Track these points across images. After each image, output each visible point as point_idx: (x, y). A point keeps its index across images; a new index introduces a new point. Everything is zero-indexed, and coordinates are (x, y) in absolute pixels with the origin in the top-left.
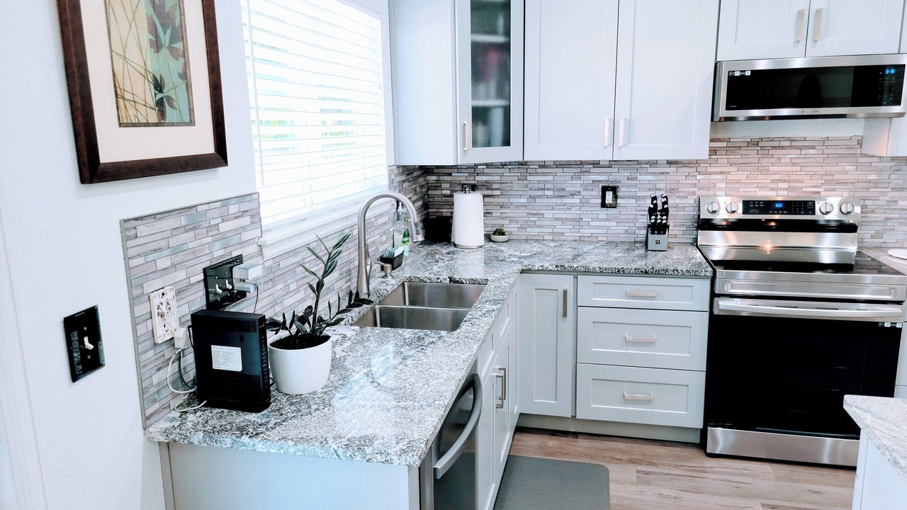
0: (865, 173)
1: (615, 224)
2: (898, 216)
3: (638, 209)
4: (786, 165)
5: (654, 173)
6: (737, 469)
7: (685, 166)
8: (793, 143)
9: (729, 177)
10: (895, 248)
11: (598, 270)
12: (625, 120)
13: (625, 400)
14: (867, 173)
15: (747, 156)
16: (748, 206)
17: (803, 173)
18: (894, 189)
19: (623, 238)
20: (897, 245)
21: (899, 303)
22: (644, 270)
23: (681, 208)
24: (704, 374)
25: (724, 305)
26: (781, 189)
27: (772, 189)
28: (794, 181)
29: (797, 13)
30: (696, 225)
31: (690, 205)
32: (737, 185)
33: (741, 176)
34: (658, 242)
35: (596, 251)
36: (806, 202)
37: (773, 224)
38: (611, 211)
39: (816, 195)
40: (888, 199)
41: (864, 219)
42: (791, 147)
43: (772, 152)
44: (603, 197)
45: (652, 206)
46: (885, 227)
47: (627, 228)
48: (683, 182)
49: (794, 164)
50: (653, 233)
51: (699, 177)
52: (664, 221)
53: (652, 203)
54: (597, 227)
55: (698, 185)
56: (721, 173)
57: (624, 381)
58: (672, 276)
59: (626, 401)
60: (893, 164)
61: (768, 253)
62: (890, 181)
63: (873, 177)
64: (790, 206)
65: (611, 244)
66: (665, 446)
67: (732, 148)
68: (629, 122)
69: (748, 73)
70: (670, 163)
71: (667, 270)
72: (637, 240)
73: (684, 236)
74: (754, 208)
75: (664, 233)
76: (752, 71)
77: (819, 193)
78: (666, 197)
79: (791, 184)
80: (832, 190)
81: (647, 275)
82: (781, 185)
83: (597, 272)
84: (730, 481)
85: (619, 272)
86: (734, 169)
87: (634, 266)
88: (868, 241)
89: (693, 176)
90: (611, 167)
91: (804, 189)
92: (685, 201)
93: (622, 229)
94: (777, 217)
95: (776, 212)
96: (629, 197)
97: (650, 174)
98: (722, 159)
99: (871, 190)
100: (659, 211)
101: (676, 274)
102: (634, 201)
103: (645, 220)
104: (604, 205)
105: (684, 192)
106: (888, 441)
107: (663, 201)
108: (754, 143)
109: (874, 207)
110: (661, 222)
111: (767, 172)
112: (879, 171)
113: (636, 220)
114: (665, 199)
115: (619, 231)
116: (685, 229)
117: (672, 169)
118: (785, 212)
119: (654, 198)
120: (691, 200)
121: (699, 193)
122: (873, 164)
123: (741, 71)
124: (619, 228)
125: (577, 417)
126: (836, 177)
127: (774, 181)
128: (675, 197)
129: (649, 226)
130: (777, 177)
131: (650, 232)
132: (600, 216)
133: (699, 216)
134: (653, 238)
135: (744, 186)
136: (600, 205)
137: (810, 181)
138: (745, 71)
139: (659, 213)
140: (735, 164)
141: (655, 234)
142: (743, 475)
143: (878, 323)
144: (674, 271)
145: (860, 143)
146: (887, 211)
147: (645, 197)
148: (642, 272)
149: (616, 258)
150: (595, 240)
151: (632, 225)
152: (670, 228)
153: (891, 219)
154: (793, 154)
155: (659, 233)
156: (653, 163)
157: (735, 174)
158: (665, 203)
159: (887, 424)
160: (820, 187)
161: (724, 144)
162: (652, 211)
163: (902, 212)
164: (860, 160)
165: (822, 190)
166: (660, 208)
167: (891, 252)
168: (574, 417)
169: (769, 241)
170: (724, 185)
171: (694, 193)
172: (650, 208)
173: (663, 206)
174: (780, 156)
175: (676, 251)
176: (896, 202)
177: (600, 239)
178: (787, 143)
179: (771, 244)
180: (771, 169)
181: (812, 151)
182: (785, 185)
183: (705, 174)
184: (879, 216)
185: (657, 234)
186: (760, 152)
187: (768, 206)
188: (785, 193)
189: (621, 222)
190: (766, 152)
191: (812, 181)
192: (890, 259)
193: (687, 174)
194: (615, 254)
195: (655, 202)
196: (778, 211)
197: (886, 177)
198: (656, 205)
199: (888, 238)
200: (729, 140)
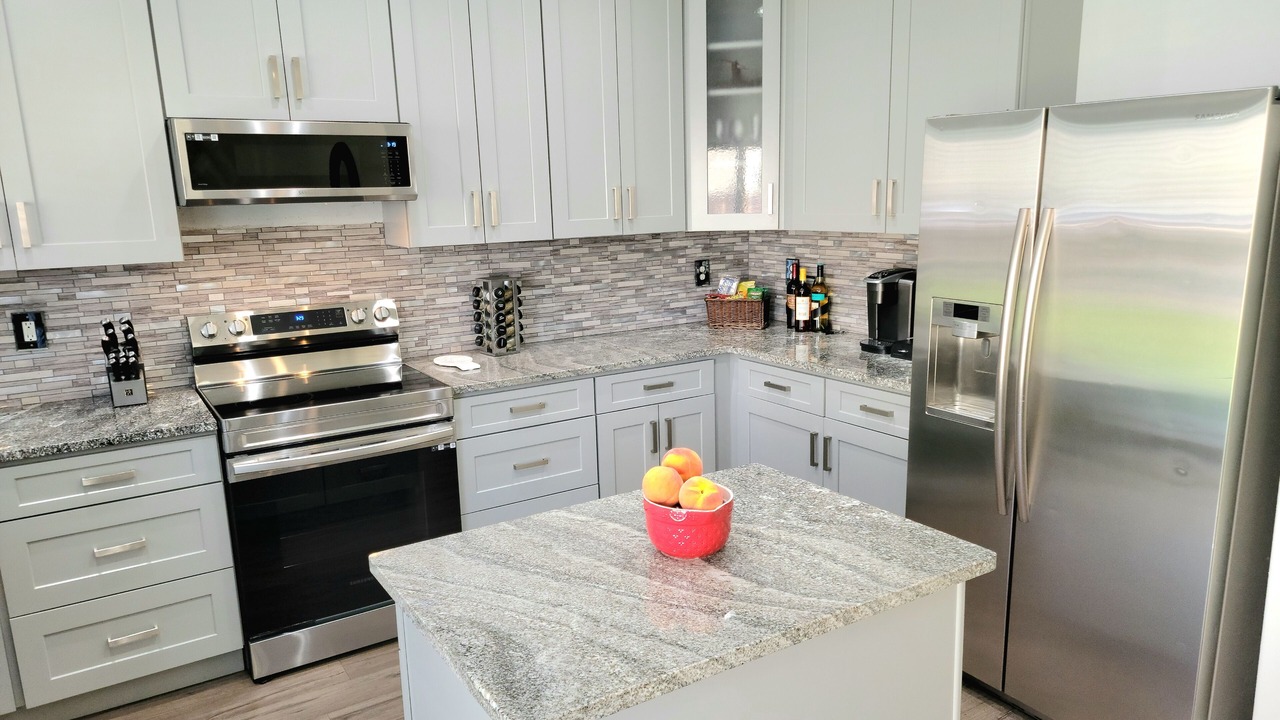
0: (395, 268)
1: (49, 373)
2: (438, 317)
3: (88, 344)
4: (300, 263)
5: (105, 286)
6: (297, 685)
7: (153, 273)
8: (304, 235)
9: (226, 284)
10: (442, 354)
11: (19, 456)
12: (26, 204)
13: (111, 649)
14: (398, 268)
15: (245, 254)
16: (259, 323)
17: (324, 273)
18: (429, 286)
19: (71, 393)
20: (444, 351)
21: (449, 419)
22: (105, 441)
23: (161, 335)
24: (231, 573)
25: (242, 467)
26: (300, 296)
27: (288, 297)
28: (315, 284)
29: (267, 59)
30: (189, 357)
31: (175, 330)
32: (240, 296)
33: (243, 281)
34: (130, 393)
35: (18, 423)
36: (333, 310)
37: (304, 342)
38: (38, 353)
39: (344, 300)
40: (425, 297)
41: (405, 325)
42: (302, 239)
43: (278, 247)
44: (18, 333)
45: (106, 338)
46: (428, 332)
47: (74, 377)
48: (157, 296)
49: (311, 262)
50: (118, 379)
51: (180, 287)
52: (132, 360)
53: (107, 335)
54: (15, 383)
55: (182, 300)
56: (212, 279)
57: (105, 621)
58: (155, 441)
59: (114, 650)
60: (422, 256)
61: (307, 382)
62: (422, 276)
63: (404, 273)
64: (315, 317)
65: (49, 407)
66: (190, 694)
67: (222, 244)
68: (35, 209)
69: (215, 138)
70: (129, 269)
71: (145, 435)
72: (95, 393)
73: (174, 377)
74: (267, 325)
75: (137, 377)
76: (220, 135)
77: (347, 297)
78: (128, 322)
79: (312, 289)
80: (362, 293)
81: (113, 448)
82: (299, 291)
83: (19, 460)
84: (290, 706)
85: (61, 453)
86: (231, 272)
87: (86, 438)
88: (414, 350)
89: (171, 286)
90: (24, 282)
91: (329, 294)
92: (165, 325)
93: (65, 379)
94: (307, 333)
95: (297, 327)
96: (68, 328)
97: (98, 287)
98: (211, 259)
99: (405, 288)
100: (122, 344)
101: (161, 437)
102: (78, 333)
103: (102, 362)
104: (21, 344)
105: (161, 311)
106: (411, 599)
107: (123, 328)
108: (252, 235)
109: (412, 309)
110: (127, 362)
111: (275, 274)
112: (410, 265)
113: (87, 363)
114: (127, 326)
115: (61, 384)
116: (174, 366)
117: (135, 279)
118: (309, 326)
119: (108, 326)
120: (175, 323)
121: (184, 311)
122: (402, 257)
123: (204, 134)
124: (59, 378)
125: (28, 707)
126: (364, 276)
127: (289, 286)
128: (149, 320)
129: (108, 370)
130: (292, 280)
131: (112, 378)
132: (20, 364)
133: (191, 344)
134: (120, 388)
135: (250, 295)
136: (14, 346)
137: (333, 283)
138: (209, 135)
139: (121, 348)
140: (231, 266)
141: (121, 380)
142: (307, 690)
143: (430, 448)
144: (156, 432)
145: (382, 231)
146: (427, 312)
147: (95, 326)
148: (102, 444)
149: (57, 429)
150: (18, 404)
151: (81, 371)
152: (146, 369)
153: (433, 321)
154: (306, 249)
155: (128, 378)
156: (101, 271)
157: (233, 280)
158: (130, 331)
159: (412, 577)
160: (347, 289)
161: (209, 238)
162: (109, 346)
163: (441, 312)
164: (388, 252)
165: (350, 292)
166: (121, 339)
167: (437, 360)
168: (21, 709)
169: (305, 365)
170: (220, 297)
171: (177, 311)
172: (103, 342)
173: (126, 337)
174: (290, 252)
175: (162, 402)
176: (434, 300)
177: (25, 401)
178: (296, 235)
179: (307, 369)
180: (282, 269)
181: (329, 244)
182: (305, 290)
183: (189, 283)
184: (419, 319)
185: (125, 379)
186: (263, 247)
187: (285, 320)
188: (307, 300)
189: (60, 369)
190: (271, 247)
191: (337, 283)
192: (437, 368)
193: (160, 284)
194: (55, 423)
195: (111, 331)
196: (301, 326)
197: (418, 272)
198: (113, 337)
199: (434, 344)
200: (214, 233)
